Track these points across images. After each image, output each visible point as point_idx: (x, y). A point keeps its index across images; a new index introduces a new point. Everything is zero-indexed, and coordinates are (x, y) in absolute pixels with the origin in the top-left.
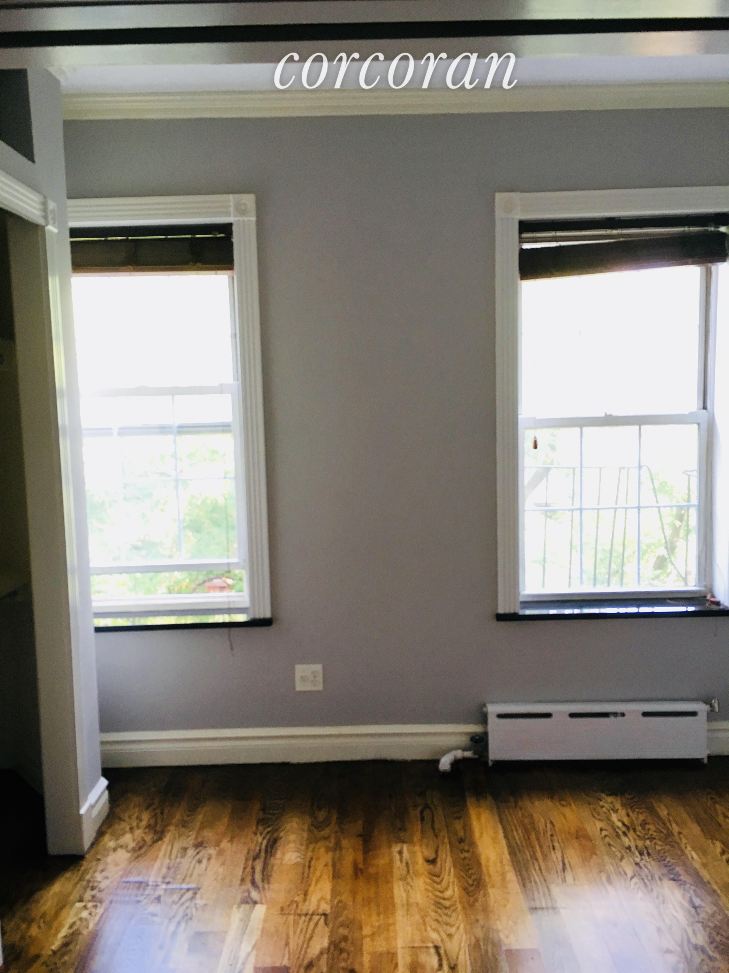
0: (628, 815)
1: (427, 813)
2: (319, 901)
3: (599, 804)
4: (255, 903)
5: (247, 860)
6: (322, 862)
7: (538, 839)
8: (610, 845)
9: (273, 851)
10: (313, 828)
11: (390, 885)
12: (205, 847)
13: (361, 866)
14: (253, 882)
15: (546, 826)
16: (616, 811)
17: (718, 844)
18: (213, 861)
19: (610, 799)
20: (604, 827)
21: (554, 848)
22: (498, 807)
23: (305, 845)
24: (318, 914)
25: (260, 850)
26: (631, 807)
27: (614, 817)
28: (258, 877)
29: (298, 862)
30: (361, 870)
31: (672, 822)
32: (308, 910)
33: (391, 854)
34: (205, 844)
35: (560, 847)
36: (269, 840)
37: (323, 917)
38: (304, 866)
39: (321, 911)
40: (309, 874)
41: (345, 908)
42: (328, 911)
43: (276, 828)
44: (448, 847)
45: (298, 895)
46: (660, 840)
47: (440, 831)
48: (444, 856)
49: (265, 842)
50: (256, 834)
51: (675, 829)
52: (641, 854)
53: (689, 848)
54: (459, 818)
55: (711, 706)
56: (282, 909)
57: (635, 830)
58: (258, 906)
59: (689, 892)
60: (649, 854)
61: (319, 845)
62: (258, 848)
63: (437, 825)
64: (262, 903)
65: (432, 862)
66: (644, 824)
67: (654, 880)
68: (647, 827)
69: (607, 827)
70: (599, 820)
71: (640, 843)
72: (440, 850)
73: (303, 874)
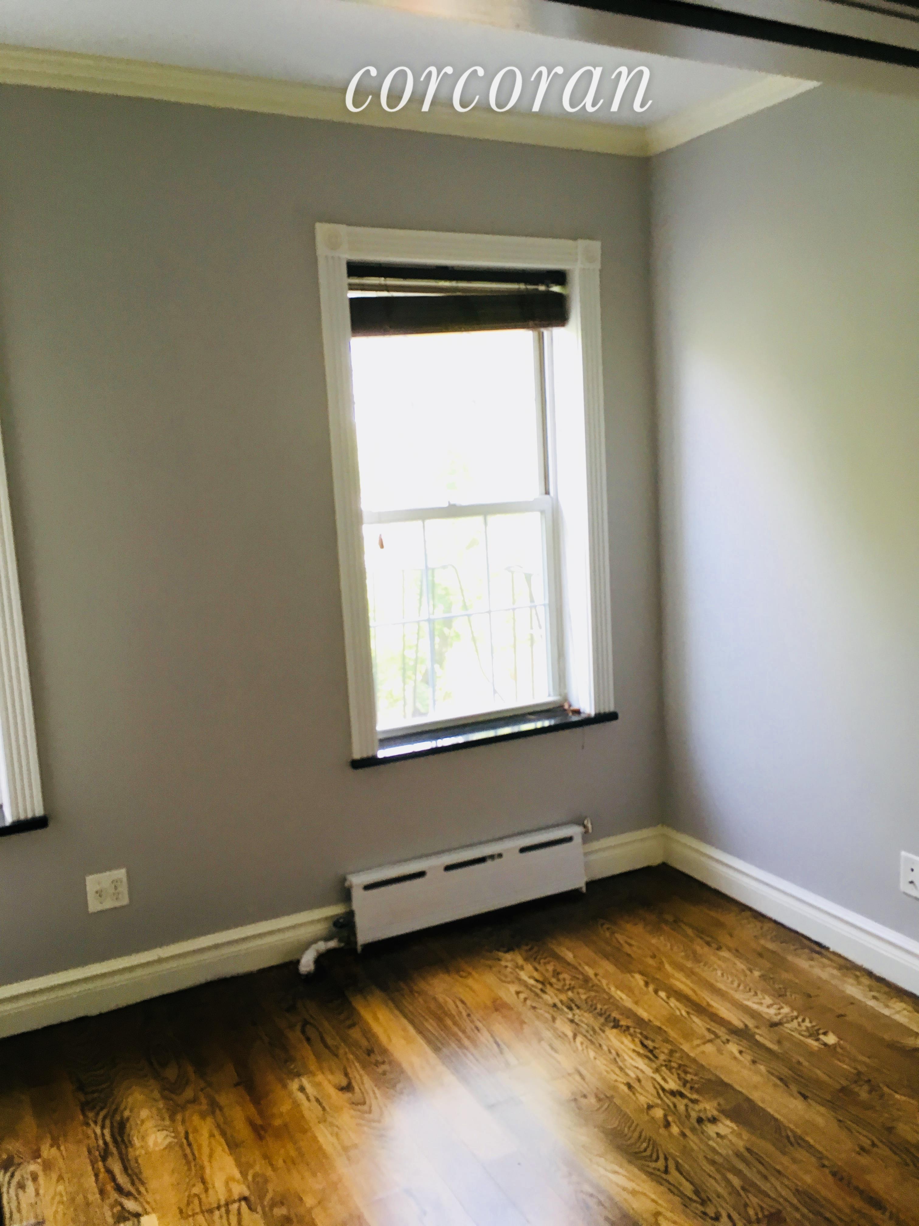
0: (536, 970)
1: (310, 1031)
2: (227, 1183)
3: (501, 965)
4: (138, 1215)
5: (93, 1163)
6: (205, 1133)
7: (455, 1023)
8: (534, 1008)
9: (126, 1139)
10: (166, 1092)
11: (309, 1134)
12: (19, 1164)
13: (259, 1122)
14: (119, 1189)
15: (457, 1007)
16: (522, 968)
17: (638, 976)
18: (41, 1180)
19: (509, 956)
20: (518, 990)
21: (478, 1030)
22: (393, 1000)
23: (167, 1118)
24: (234, 1201)
25: (106, 1143)
26: (535, 959)
27: (523, 976)
28: (122, 1179)
29: (170, 1143)
30: (261, 1126)
31: (582, 963)
32: (219, 1200)
33: (290, 1094)
34: (17, 1160)
35: (484, 1025)
36: (112, 1127)
37: (243, 1203)
38: (181, 1146)
39: (236, 1197)
40: (193, 1154)
41: (266, 1181)
42: (247, 1193)
43: (114, 1107)
44: (357, 1064)
45: (194, 1185)
46: (581, 987)
47: (337, 1048)
48: (358, 1077)
49: (107, 1132)
50: (87, 1124)
51: (590, 972)
52: (570, 1009)
53: (613, 989)
54: (353, 1025)
55: (585, 827)
56: (181, 1212)
57: (551, 984)
58: (144, 1219)
59: (636, 1037)
60: (578, 1007)
61: (187, 1113)
62: (101, 1142)
63: (330, 1041)
64: (147, 1213)
65: (348, 1088)
66: (556, 974)
67: (597, 1034)
68: (561, 977)
69: (522, 989)
70: (509, 983)
71: (563, 997)
72: (349, 1070)
73: (185, 1156)
